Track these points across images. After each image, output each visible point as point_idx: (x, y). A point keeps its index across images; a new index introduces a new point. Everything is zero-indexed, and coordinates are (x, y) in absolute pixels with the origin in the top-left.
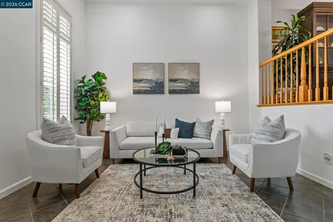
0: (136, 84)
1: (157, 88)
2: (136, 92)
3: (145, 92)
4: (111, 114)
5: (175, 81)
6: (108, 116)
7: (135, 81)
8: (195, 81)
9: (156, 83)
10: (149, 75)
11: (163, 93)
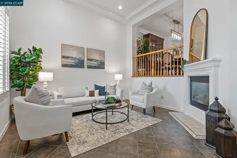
0: (64, 59)
1: (80, 64)
2: (64, 66)
3: (71, 66)
4: (48, 82)
5: (91, 60)
6: (45, 83)
7: (63, 57)
8: (103, 61)
9: (79, 60)
10: (74, 54)
11: (83, 67)
